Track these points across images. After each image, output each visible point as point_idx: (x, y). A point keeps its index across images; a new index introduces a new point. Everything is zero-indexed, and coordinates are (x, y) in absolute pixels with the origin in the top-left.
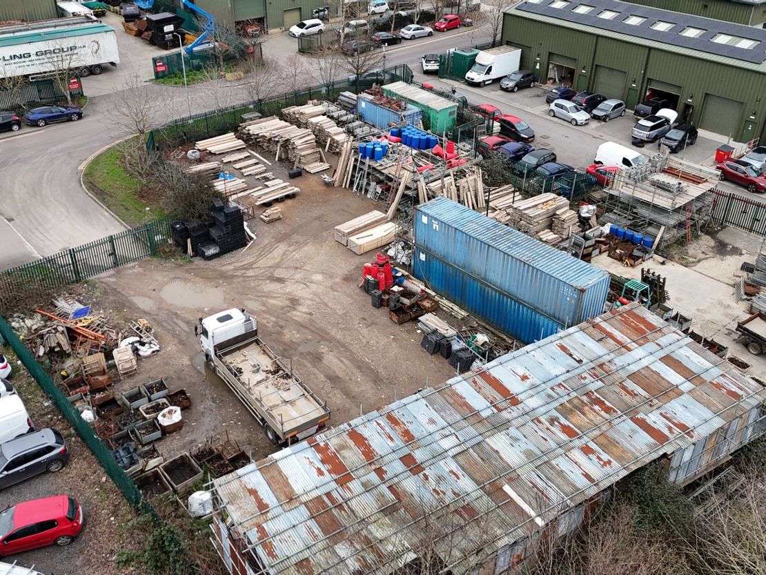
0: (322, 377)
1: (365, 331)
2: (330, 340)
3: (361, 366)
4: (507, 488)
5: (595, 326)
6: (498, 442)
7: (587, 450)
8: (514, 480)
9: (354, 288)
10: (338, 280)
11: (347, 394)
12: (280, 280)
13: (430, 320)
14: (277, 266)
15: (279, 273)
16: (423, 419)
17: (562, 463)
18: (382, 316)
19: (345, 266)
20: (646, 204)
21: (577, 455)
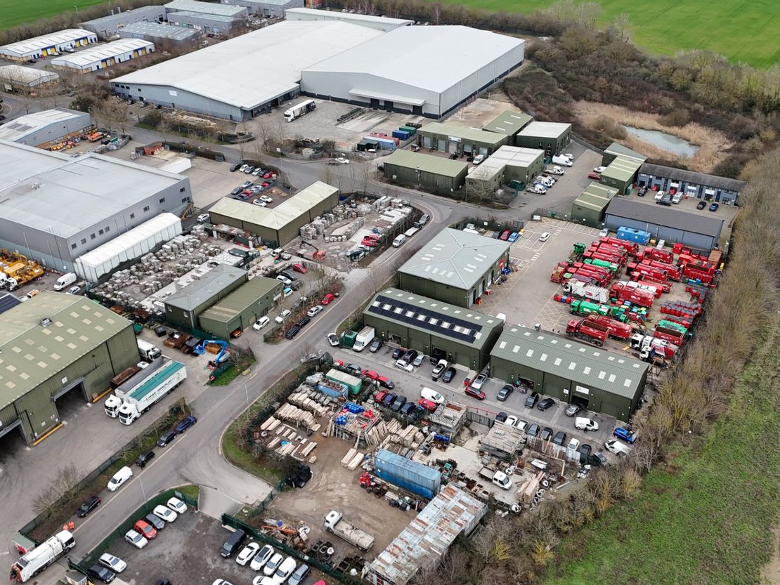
0: (364, 525)
1: (369, 504)
2: (360, 510)
3: (374, 518)
4: (432, 548)
5: (441, 495)
6: (427, 537)
7: (446, 534)
8: (433, 546)
9: (358, 487)
10: (351, 484)
11: (374, 528)
12: (331, 490)
13: (389, 495)
14: (327, 484)
15: (330, 487)
16: (408, 537)
17: (441, 539)
18: (372, 496)
19: (350, 478)
20: (444, 426)
21: (444, 535)
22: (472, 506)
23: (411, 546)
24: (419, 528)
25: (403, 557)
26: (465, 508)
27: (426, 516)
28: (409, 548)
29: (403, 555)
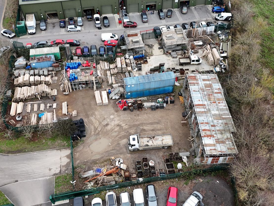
0: (151, 132)
1: (140, 117)
2: (139, 125)
3: (152, 124)
4: (223, 117)
5: (191, 83)
6: (213, 112)
7: (219, 103)
8: (222, 115)
9: (122, 113)
10: (116, 113)
12: (107, 125)
13: (146, 104)
15: (105, 123)
17: (221, 107)
18: (136, 112)
19: (111, 110)
21: (219, 104)
22: (212, 79)
23: (212, 124)
24: (203, 110)
25: (216, 134)
26: (211, 82)
27: (198, 100)
28: (212, 126)
29: (214, 132)
